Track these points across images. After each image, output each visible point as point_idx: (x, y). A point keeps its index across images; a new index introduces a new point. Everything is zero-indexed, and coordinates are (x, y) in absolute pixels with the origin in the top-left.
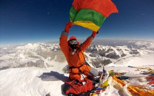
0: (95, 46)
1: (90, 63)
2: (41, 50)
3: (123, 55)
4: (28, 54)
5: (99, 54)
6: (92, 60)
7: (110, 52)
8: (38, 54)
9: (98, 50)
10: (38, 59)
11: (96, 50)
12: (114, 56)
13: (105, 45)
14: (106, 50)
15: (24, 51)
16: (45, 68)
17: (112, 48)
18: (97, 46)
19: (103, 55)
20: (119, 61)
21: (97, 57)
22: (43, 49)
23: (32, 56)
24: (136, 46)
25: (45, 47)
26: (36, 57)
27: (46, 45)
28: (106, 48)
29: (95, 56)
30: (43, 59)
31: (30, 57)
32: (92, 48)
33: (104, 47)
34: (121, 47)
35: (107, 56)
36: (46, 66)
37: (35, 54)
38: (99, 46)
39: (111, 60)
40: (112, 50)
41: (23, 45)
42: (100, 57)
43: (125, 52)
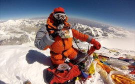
0: (75, 24)
3: (97, 35)
7: (88, 31)
8: (22, 29)
10: (22, 35)
13: (84, 25)
14: (85, 29)
15: (3, 28)
16: (30, 42)
17: (90, 28)
18: (77, 24)
22: (27, 24)
24: (108, 30)
25: (30, 23)
26: (19, 33)
27: (30, 21)
30: (27, 33)
31: (12, 33)
34: (97, 29)
36: (31, 40)
37: (19, 30)
38: (79, 24)
43: (99, 33)
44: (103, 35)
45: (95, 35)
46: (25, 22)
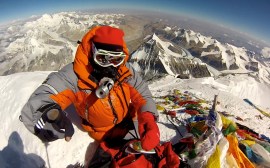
0: (183, 32)
1: (166, 63)
2: (67, 28)
3: (234, 66)
4: (44, 37)
5: (190, 50)
6: (172, 58)
7: (212, 52)
8: (62, 36)
9: (188, 40)
10: (62, 47)
11: (185, 39)
12: (218, 64)
13: (206, 34)
14: (205, 46)
15: (36, 31)
17: (218, 44)
18: (189, 32)
19: (196, 54)
20: (223, 75)
21: (184, 54)
23: (51, 42)
24: (260, 55)
26: (58, 43)
27: (77, 16)
28: (206, 41)
29: (180, 53)
30: (70, 46)
31: (46, 43)
32: (176, 34)
33: (202, 39)
34: (234, 49)
35: (204, 59)
37: (56, 37)
38: (193, 33)
39: (210, 68)
40: (217, 49)
41: (35, 19)
42: (190, 57)
43: (239, 62)
44: (247, 67)
45: (228, 65)
46: (68, 18)
